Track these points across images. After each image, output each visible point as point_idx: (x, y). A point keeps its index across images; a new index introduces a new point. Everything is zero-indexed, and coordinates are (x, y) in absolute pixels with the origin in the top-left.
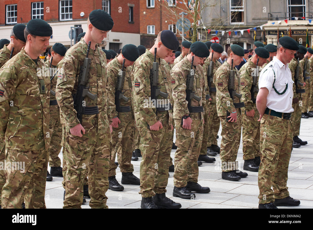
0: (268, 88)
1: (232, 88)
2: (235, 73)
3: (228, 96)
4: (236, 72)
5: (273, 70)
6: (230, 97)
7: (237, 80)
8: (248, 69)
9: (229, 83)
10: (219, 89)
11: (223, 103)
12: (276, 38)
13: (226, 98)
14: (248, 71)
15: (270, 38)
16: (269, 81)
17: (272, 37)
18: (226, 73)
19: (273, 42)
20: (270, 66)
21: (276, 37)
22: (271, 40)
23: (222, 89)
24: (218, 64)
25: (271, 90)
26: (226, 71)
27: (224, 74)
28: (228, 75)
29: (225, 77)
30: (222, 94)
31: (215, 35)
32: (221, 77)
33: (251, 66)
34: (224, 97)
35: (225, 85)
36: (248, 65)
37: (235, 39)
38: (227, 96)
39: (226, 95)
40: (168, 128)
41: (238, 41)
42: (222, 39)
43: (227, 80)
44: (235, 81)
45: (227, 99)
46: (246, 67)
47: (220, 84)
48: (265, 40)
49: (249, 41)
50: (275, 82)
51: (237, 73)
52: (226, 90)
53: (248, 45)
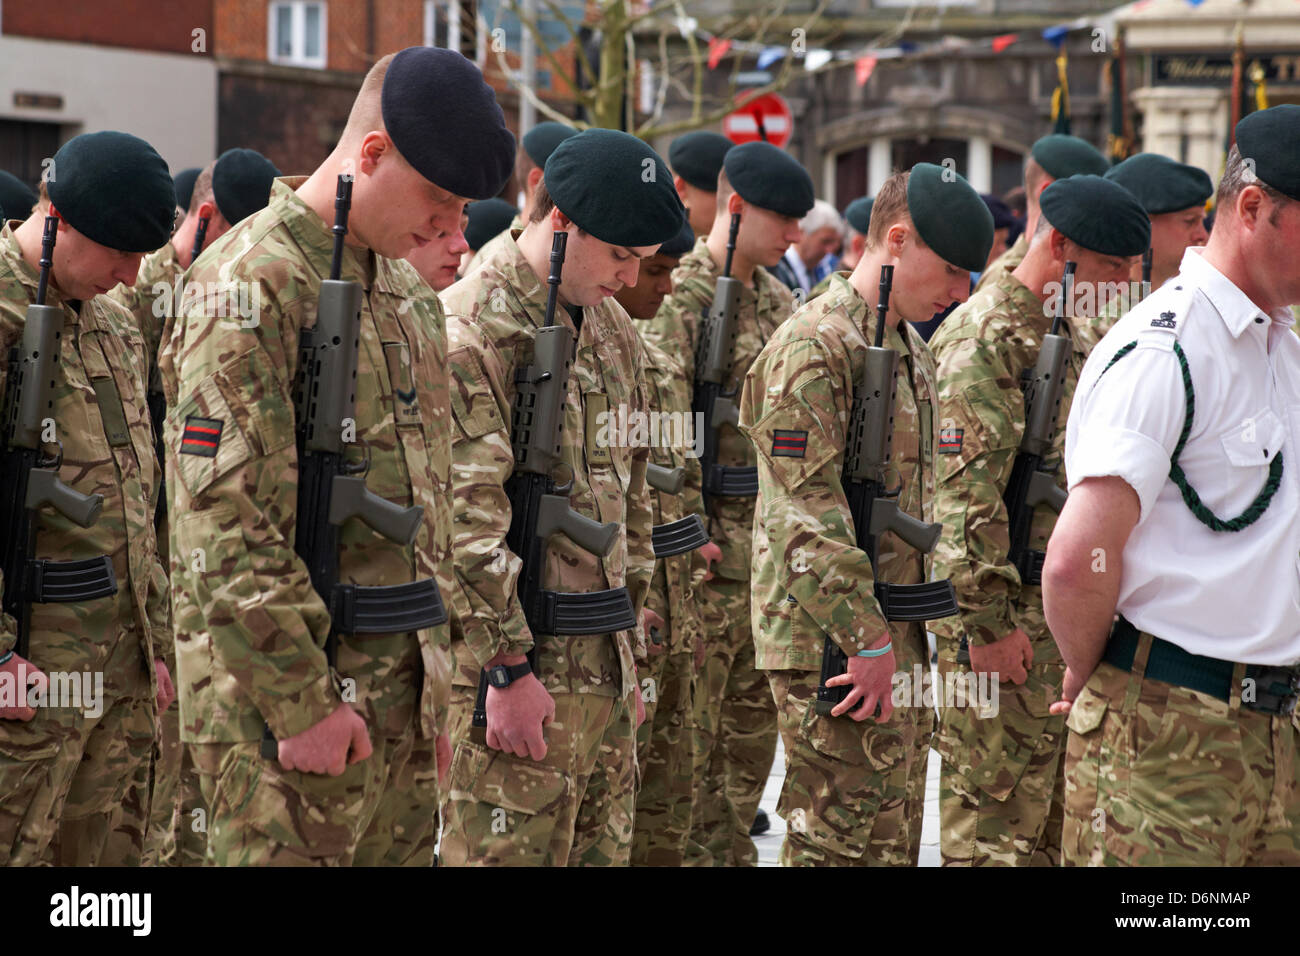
0: (1135, 479)
1: (870, 476)
2: (903, 368)
3: (839, 532)
4: (908, 361)
5: (1181, 354)
6: (853, 538)
7: (914, 420)
8: (990, 336)
9: (849, 435)
10: (779, 477)
11: (799, 582)
12: (1213, 111)
13: (820, 544)
14: (992, 348)
15: (1165, 110)
16: (1142, 430)
17: (1179, 99)
18: (839, 363)
19: (1185, 140)
20: (1155, 323)
21: (1210, 103)
22: (1170, 124)
23: (803, 473)
24: (770, 295)
25: (1160, 499)
26: (838, 351)
27: (821, 372)
28: (848, 376)
29: (824, 388)
30: (796, 515)
31: (760, 85)
32: (796, 389)
33: (1012, 318)
34: (811, 536)
35: (820, 453)
36: (991, 305)
37: (908, 111)
38: (829, 533)
39: (823, 522)
40: (409, 756)
41: (925, 131)
42: (810, 107)
43: (843, 415)
44: (899, 425)
45: (834, 549)
46: (977, 319)
47: (790, 443)
48: (1130, 123)
49: (1007, 127)
50: (1193, 434)
51: (917, 371)
52: (826, 484)
53: (1004, 160)
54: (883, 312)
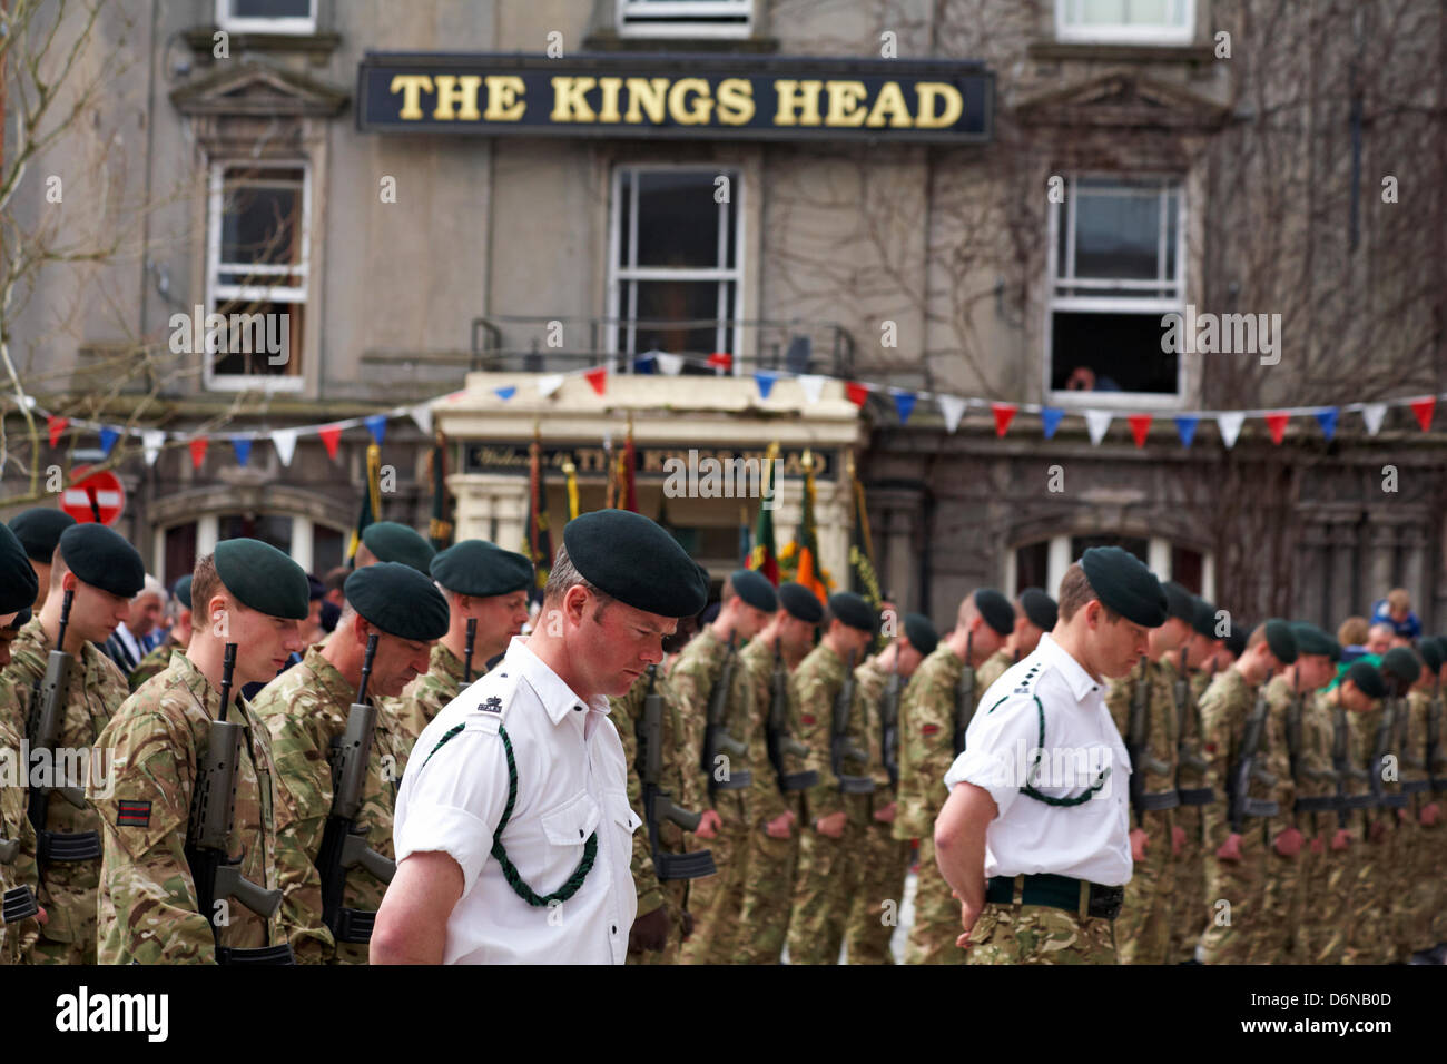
0: (461, 854)
1: (214, 844)
2: (244, 740)
3: (180, 899)
4: (247, 733)
5: (505, 738)
6: (195, 905)
7: (255, 788)
8: (298, 712)
9: (193, 807)
10: (124, 845)
11: (142, 947)
12: (520, 498)
13: (163, 911)
14: (300, 723)
15: (476, 495)
16: (467, 808)
17: (489, 485)
18: (183, 735)
19: (494, 524)
20: (481, 707)
21: (519, 490)
22: (481, 508)
23: (147, 843)
24: (98, 669)
25: (482, 874)
26: (181, 724)
27: (164, 744)
28: (192, 747)
29: (167, 760)
30: (141, 883)
31: (95, 462)
32: (140, 761)
33: (320, 695)
34: (153, 903)
35: (163, 822)
36: (300, 683)
37: (235, 489)
38: (171, 900)
39: (167, 889)
41: (251, 509)
42: (141, 485)
43: (186, 786)
44: (239, 796)
45: (176, 916)
46: (287, 696)
47: (133, 812)
48: (445, 506)
49: (328, 507)
50: (515, 813)
51: (255, 742)
52: (169, 852)
53: (326, 538)
54: (227, 687)
